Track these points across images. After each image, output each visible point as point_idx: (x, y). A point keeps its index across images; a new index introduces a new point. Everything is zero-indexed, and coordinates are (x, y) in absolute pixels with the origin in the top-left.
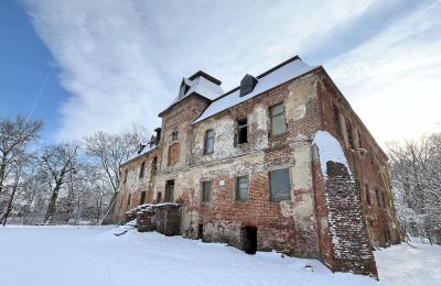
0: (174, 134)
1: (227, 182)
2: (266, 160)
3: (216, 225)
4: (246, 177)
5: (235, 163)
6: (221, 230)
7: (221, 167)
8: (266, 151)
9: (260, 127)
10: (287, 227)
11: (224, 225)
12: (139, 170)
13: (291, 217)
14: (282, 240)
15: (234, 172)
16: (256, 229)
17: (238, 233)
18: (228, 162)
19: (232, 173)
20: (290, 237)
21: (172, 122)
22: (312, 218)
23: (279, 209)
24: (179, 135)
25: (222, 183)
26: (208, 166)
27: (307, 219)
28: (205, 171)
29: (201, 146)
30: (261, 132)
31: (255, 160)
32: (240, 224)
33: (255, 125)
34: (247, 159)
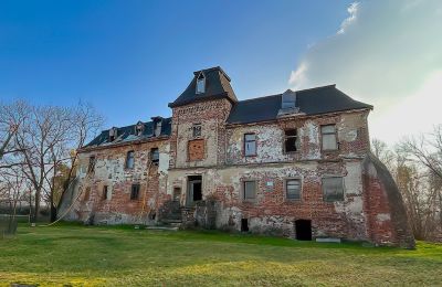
0: (196, 130)
1: (276, 184)
2: (319, 169)
3: (265, 219)
4: (298, 180)
5: (285, 168)
6: (271, 223)
7: (267, 170)
8: (319, 162)
9: (312, 141)
10: (340, 220)
11: (274, 220)
13: (344, 213)
15: (284, 176)
16: (309, 222)
17: (291, 226)
18: (276, 166)
19: (281, 176)
21: (189, 116)
23: (333, 207)
24: (203, 132)
25: (270, 184)
26: (251, 168)
27: (358, 215)
28: (247, 171)
29: (239, 148)
30: (314, 146)
31: (307, 167)
32: (292, 218)
33: (306, 138)
34: (299, 166)
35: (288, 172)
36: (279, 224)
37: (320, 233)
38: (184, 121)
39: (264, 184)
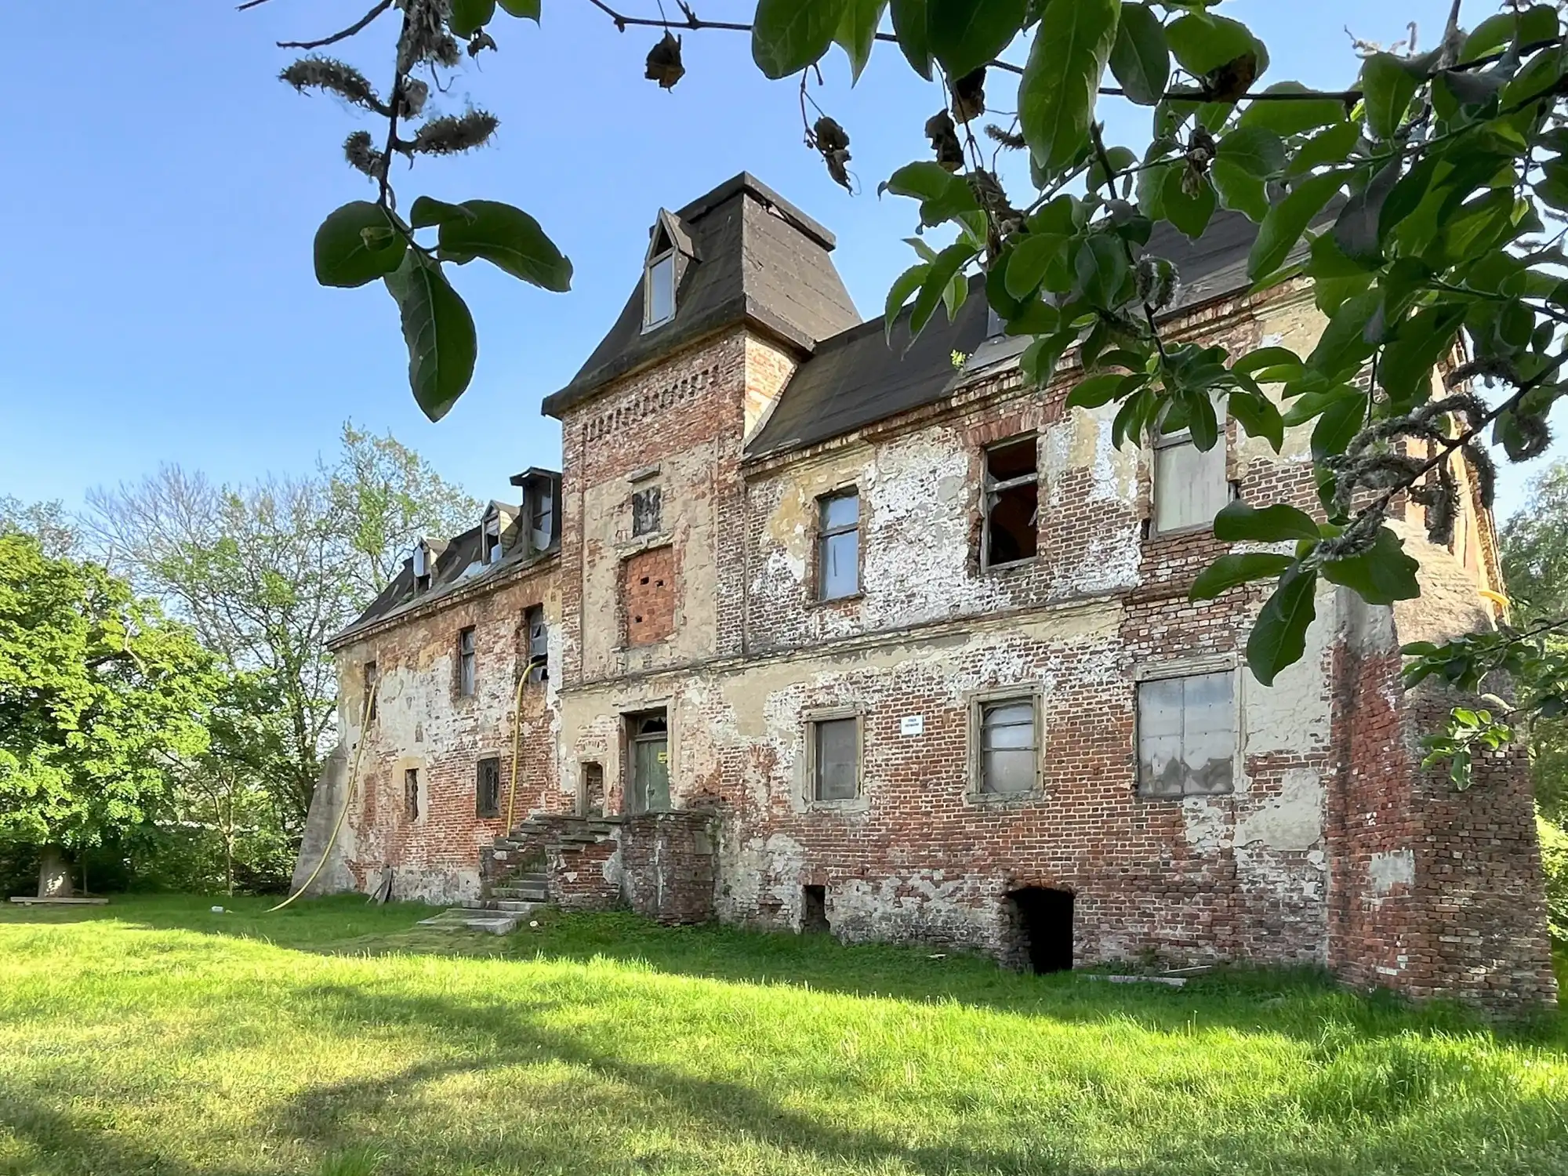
0: (643, 506)
1: (936, 726)
2: (1128, 635)
3: (888, 885)
4: (1026, 700)
5: (976, 643)
6: (910, 903)
7: (902, 660)
8: (1128, 597)
9: (1102, 493)
10: (1207, 887)
11: (925, 887)
12: (445, 665)
13: (1229, 854)
14: (1180, 932)
15: (970, 683)
16: (1065, 899)
17: (989, 916)
18: (937, 641)
19: (960, 689)
20: (1215, 921)
21: (619, 444)
22: (1316, 857)
23: (1178, 824)
24: (669, 512)
25: (912, 726)
26: (838, 655)
27: (1293, 860)
28: (823, 674)
29: (798, 567)
30: (1111, 512)
31: (1075, 633)
32: (997, 883)
33: (1079, 481)
34: (1037, 629)
35: (988, 666)
36: (941, 907)
37: (1109, 948)
38: (602, 474)
39: (890, 733)
